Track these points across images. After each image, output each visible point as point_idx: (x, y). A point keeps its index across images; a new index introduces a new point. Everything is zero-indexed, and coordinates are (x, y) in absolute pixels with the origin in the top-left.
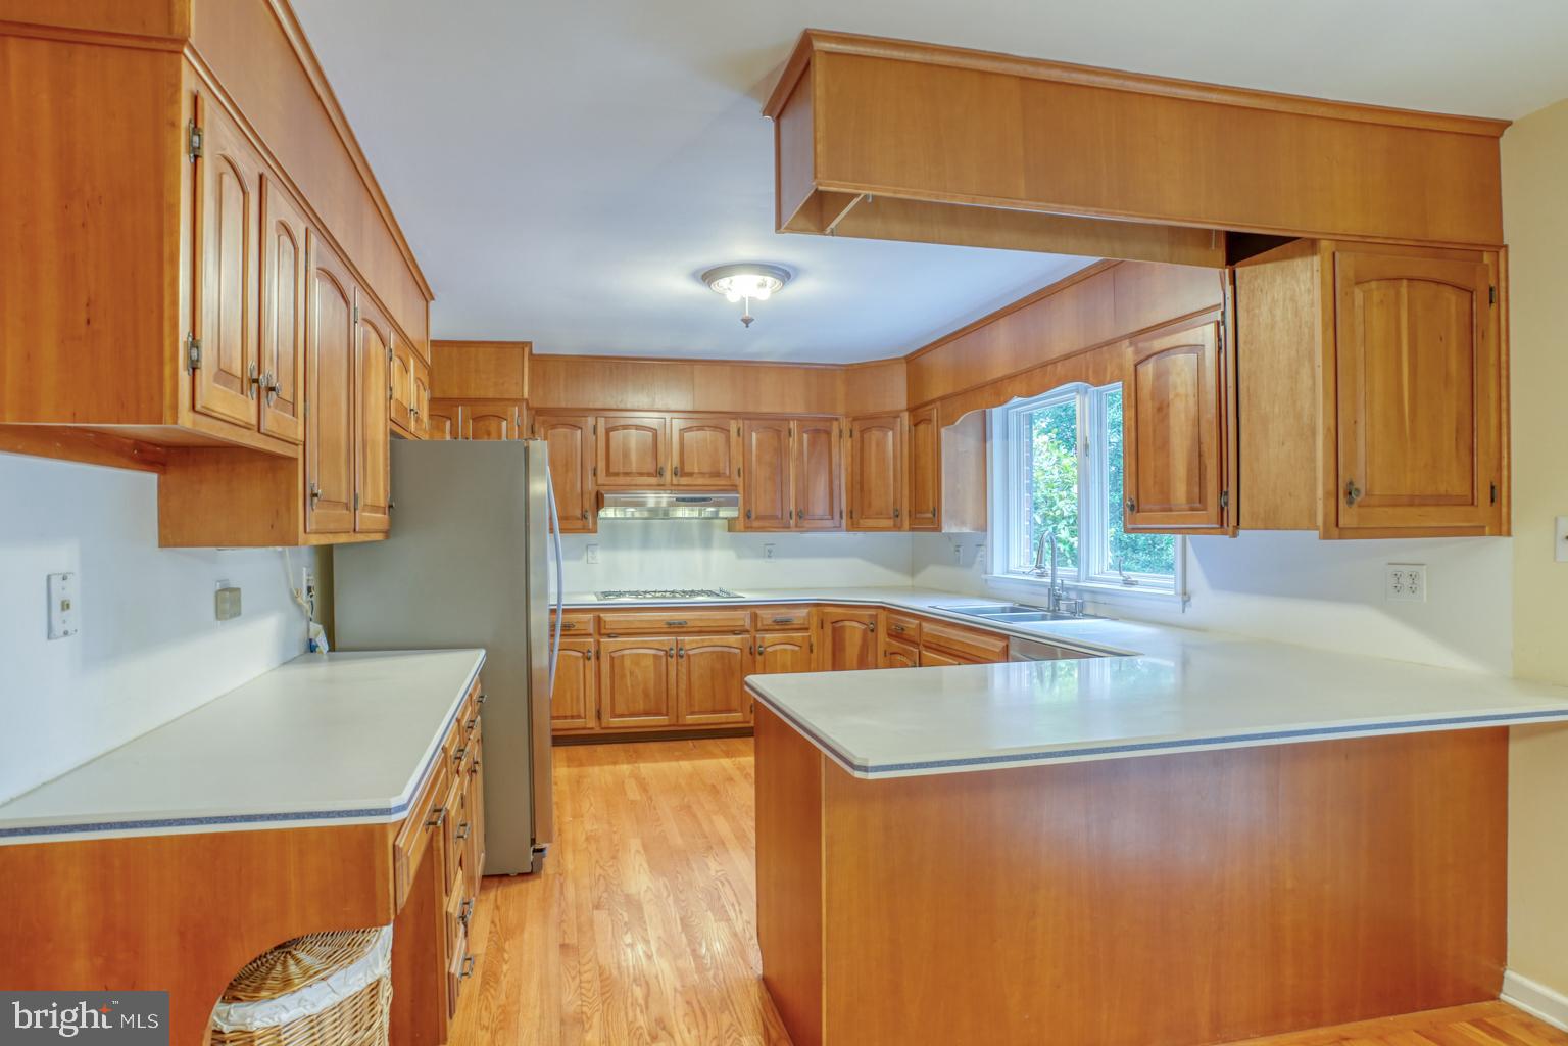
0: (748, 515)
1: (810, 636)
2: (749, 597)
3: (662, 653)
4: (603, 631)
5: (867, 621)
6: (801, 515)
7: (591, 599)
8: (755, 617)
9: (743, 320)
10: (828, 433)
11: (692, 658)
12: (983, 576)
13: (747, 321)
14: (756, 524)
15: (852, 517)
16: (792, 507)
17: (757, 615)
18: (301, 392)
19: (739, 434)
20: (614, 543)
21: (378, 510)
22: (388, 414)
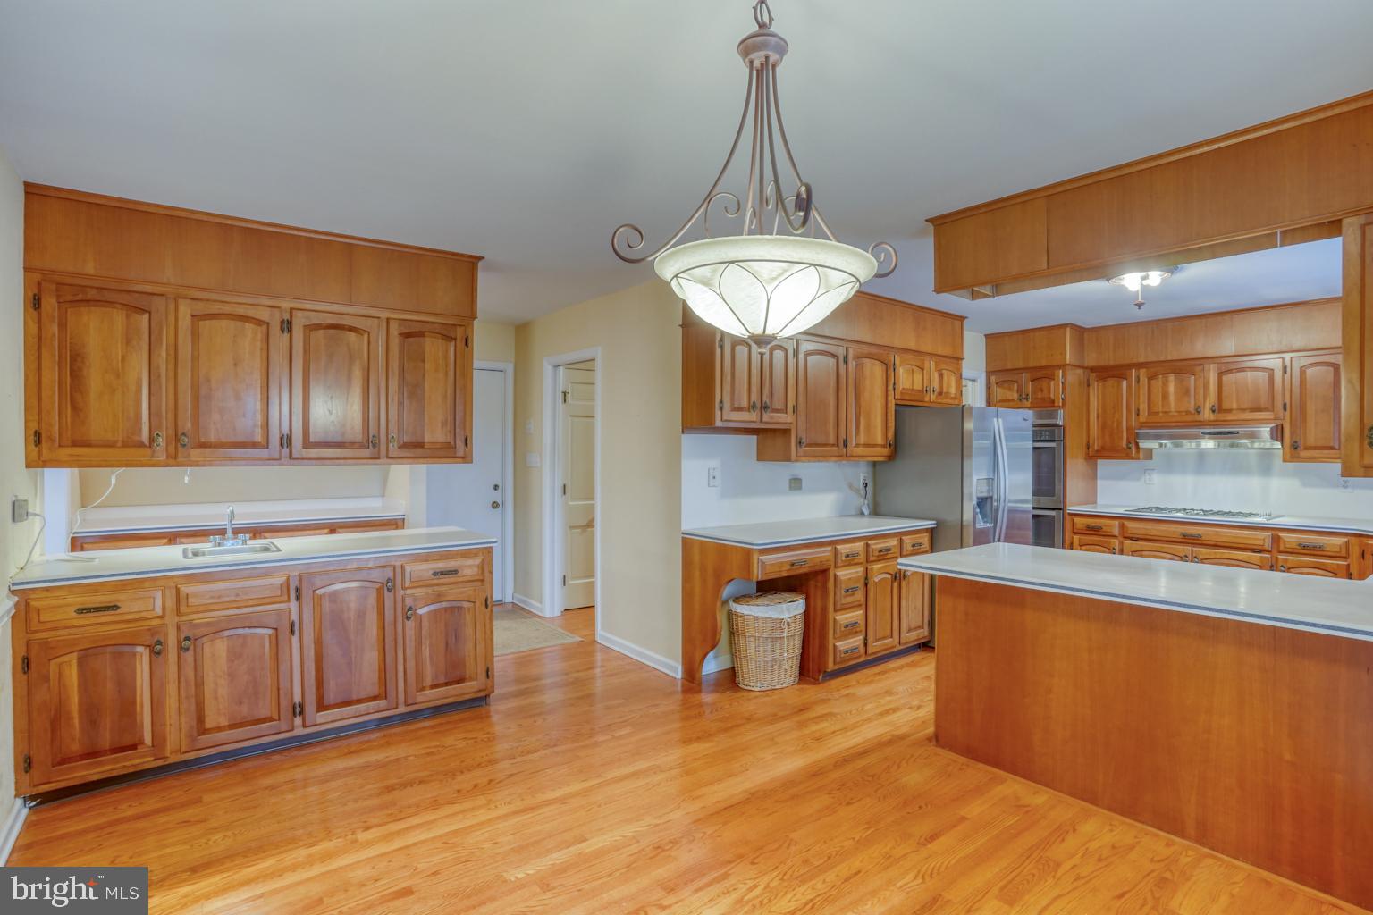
0: (1294, 447)
1: (1348, 563)
4: (1126, 535)
7: (1120, 511)
8: (1276, 540)
9: (1137, 305)
14: (1304, 454)
17: (1279, 537)
18: (791, 404)
19: (1285, 372)
20: (1169, 467)
21: (875, 446)
22: (891, 398)
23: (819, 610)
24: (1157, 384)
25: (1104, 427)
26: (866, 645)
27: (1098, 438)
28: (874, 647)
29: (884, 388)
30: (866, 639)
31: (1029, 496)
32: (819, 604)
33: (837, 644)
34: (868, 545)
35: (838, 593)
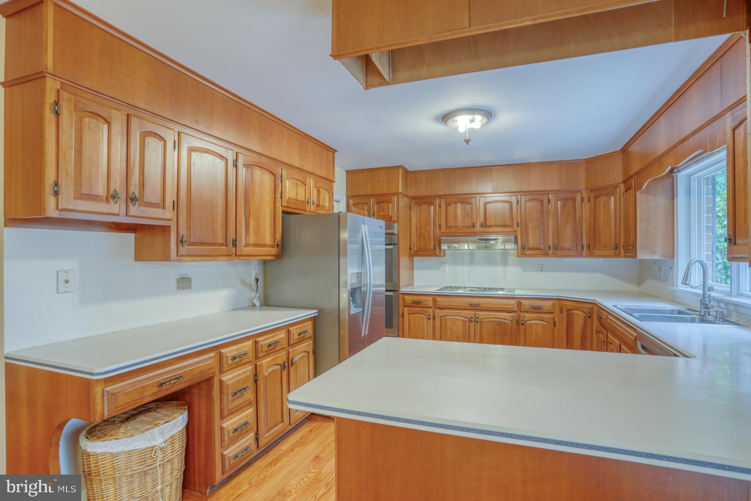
0: (523, 248)
1: (554, 317)
2: (518, 292)
3: (467, 319)
4: (437, 306)
5: (586, 311)
6: (556, 248)
7: (433, 290)
8: (519, 304)
9: (465, 141)
10: (574, 200)
11: (483, 324)
12: (671, 288)
13: (467, 141)
14: (528, 252)
15: (589, 249)
16: (551, 243)
17: (521, 302)
18: (170, 197)
19: (518, 204)
20: (455, 262)
21: (264, 246)
22: (278, 204)
23: (204, 420)
24: (451, 208)
25: (420, 236)
26: (257, 440)
27: (417, 243)
28: (266, 438)
29: (272, 195)
30: (257, 434)
31: (383, 282)
32: (204, 412)
33: (225, 453)
34: (256, 342)
35: (225, 398)
